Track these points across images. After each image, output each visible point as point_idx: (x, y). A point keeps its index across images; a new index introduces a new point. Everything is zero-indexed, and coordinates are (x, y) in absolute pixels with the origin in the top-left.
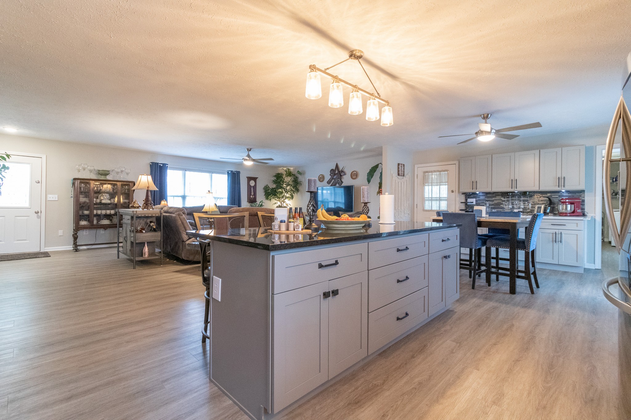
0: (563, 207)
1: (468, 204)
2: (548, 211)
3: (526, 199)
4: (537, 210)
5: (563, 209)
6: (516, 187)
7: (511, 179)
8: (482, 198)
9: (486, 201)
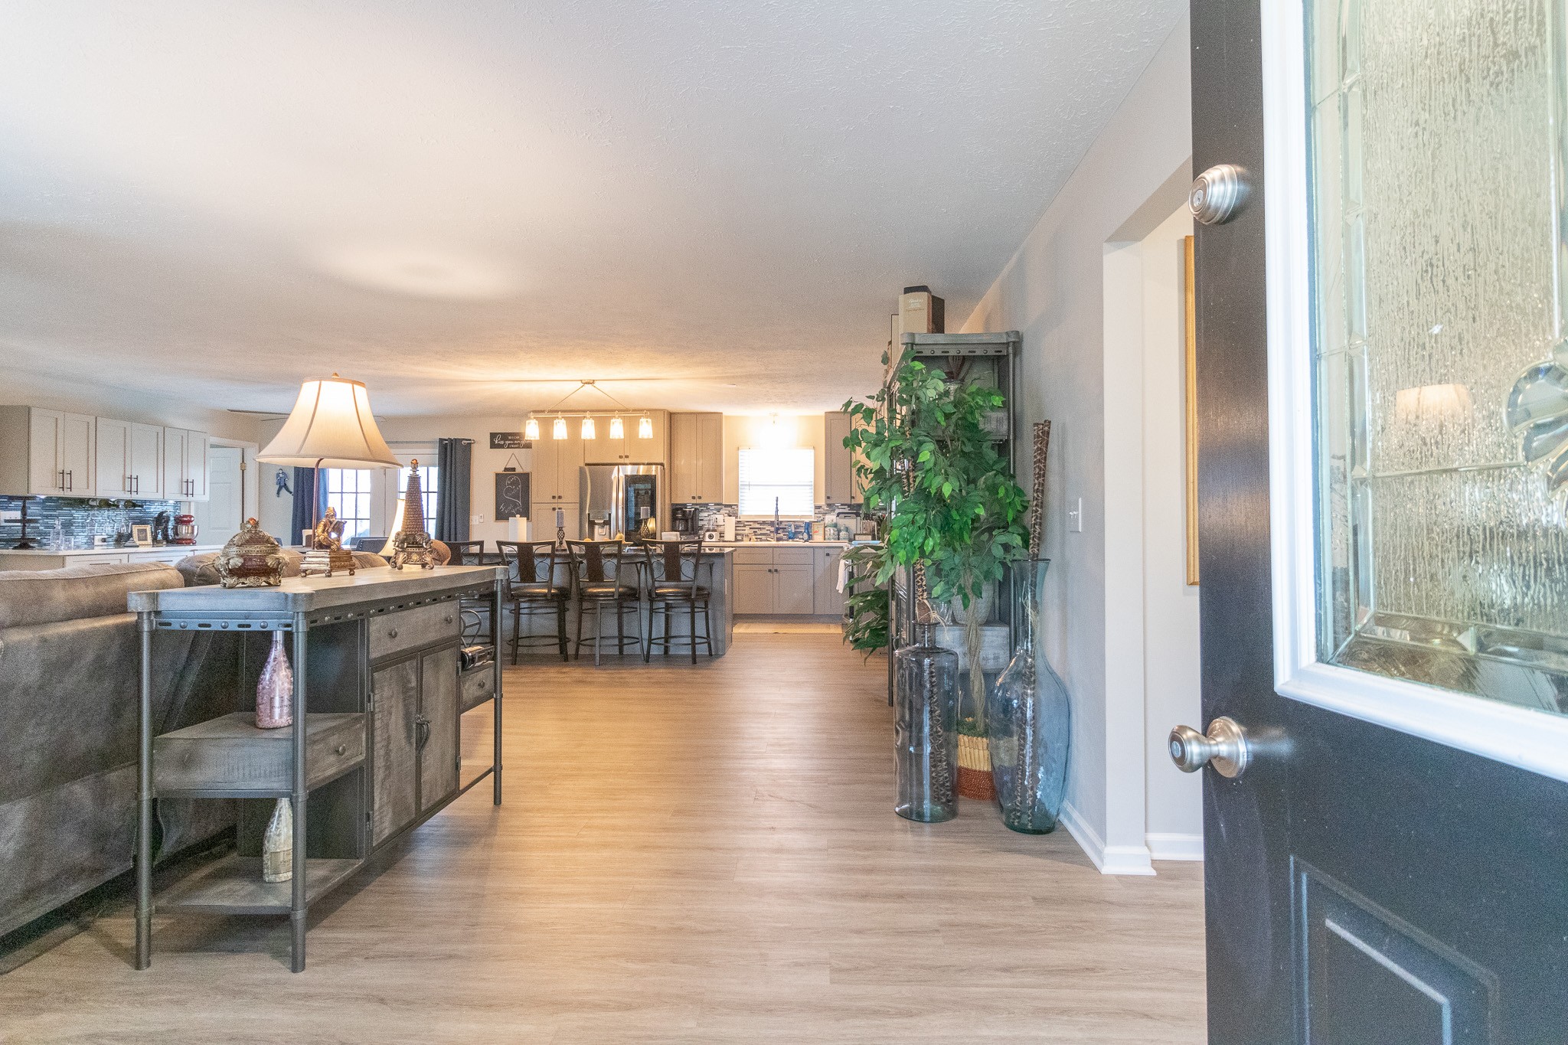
0: (188, 528)
4: (139, 537)
5: (187, 533)
6: (137, 492)
7: (128, 475)
8: (34, 509)
9: (43, 516)
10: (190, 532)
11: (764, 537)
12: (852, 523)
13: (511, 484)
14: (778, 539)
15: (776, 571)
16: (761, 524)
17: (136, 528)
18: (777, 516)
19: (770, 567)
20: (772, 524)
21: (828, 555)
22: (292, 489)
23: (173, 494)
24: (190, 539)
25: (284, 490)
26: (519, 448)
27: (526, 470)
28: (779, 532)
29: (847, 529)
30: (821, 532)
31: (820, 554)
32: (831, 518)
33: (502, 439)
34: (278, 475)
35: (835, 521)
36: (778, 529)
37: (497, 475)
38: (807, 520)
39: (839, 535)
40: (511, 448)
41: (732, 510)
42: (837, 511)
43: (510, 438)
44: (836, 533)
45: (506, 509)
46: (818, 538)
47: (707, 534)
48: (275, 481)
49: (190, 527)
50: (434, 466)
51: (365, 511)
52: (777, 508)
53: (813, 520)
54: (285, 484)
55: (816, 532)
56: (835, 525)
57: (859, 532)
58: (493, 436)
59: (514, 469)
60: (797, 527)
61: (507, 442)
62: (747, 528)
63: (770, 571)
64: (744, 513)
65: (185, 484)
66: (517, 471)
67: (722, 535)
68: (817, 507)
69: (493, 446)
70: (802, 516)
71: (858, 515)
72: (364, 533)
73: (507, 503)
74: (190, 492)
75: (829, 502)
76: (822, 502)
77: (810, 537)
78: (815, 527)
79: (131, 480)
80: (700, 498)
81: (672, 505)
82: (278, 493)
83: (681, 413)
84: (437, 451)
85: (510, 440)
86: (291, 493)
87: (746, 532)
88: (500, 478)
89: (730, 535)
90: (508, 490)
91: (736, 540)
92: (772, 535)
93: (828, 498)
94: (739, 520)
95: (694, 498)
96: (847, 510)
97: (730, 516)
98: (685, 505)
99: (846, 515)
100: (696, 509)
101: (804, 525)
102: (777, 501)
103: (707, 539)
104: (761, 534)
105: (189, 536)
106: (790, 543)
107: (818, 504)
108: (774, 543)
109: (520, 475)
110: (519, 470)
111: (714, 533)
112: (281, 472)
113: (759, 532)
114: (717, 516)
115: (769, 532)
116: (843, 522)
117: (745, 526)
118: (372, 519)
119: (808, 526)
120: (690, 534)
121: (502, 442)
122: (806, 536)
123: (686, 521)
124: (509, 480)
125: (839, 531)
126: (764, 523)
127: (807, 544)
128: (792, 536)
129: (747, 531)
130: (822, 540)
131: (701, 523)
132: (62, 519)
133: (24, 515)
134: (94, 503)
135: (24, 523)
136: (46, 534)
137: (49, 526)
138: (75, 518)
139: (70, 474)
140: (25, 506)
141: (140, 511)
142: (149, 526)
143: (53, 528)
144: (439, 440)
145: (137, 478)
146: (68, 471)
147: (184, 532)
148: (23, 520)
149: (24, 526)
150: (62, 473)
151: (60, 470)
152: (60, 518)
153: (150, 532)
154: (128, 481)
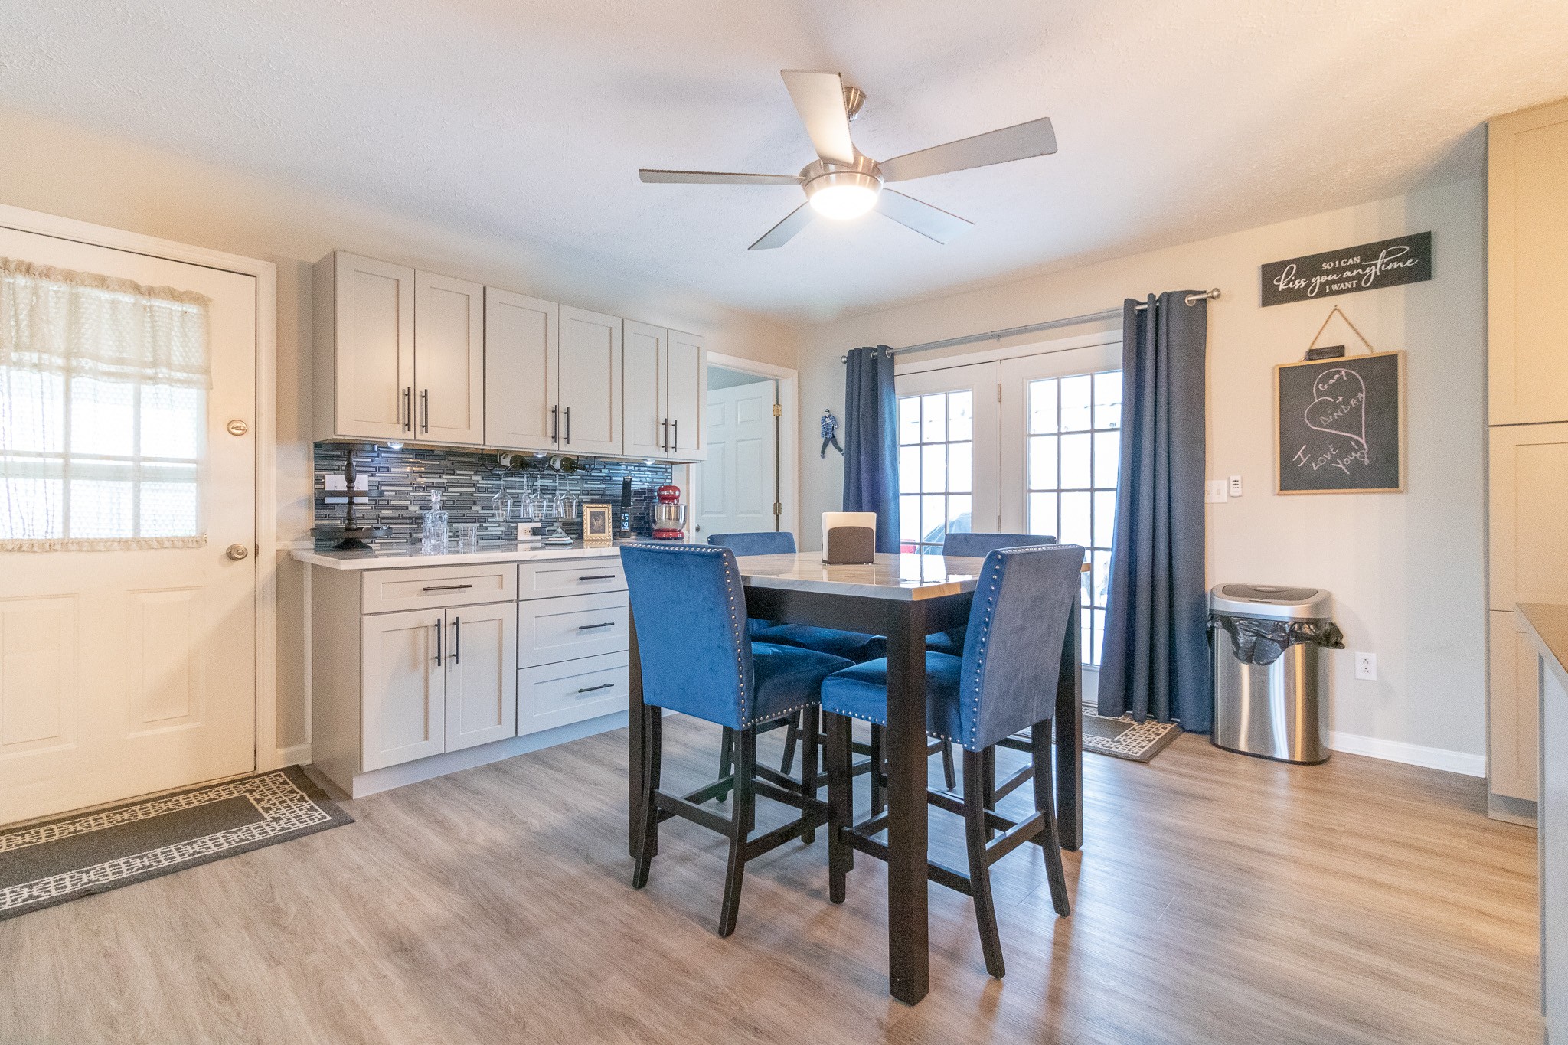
0: (670, 510)
1: (328, 500)
2: (626, 527)
3: (548, 483)
4: (592, 526)
5: (669, 519)
6: (568, 439)
7: (551, 406)
8: (397, 472)
9: (417, 487)
10: (673, 516)
13: (1333, 391)
17: (589, 510)
22: (842, 443)
23: (642, 446)
24: (674, 531)
25: (831, 446)
26: (1359, 288)
27: (1381, 349)
33: (1298, 276)
34: (824, 419)
37: (1285, 373)
40: (1333, 293)
43: (1325, 266)
45: (1314, 459)
48: (820, 430)
49: (673, 509)
50: (1108, 369)
51: (962, 478)
54: (834, 437)
58: (1270, 272)
59: (1340, 350)
61: (1317, 281)
65: (662, 428)
66: (1351, 354)
69: (1271, 296)
72: (959, 522)
73: (1316, 444)
74: (671, 443)
79: (558, 417)
82: (823, 452)
84: (1119, 334)
85: (1327, 272)
86: (840, 450)
88: (1292, 382)
90: (1318, 411)
105: (671, 525)
109: (1362, 364)
110: (1355, 351)
112: (827, 414)
118: (978, 493)
121: (1302, 283)
124: (1324, 381)
132: (454, 492)
133: (350, 480)
134: (506, 462)
135: (351, 498)
136: (418, 519)
137: (426, 505)
138: (479, 490)
139: (425, 397)
140: (349, 464)
141: (603, 480)
142: (609, 505)
143: (430, 509)
144: (1123, 304)
145: (567, 413)
146: (420, 389)
147: (664, 516)
148: (351, 493)
149: (351, 503)
150: (408, 395)
151: (404, 386)
152: (450, 489)
153: (610, 516)
154: (550, 416)
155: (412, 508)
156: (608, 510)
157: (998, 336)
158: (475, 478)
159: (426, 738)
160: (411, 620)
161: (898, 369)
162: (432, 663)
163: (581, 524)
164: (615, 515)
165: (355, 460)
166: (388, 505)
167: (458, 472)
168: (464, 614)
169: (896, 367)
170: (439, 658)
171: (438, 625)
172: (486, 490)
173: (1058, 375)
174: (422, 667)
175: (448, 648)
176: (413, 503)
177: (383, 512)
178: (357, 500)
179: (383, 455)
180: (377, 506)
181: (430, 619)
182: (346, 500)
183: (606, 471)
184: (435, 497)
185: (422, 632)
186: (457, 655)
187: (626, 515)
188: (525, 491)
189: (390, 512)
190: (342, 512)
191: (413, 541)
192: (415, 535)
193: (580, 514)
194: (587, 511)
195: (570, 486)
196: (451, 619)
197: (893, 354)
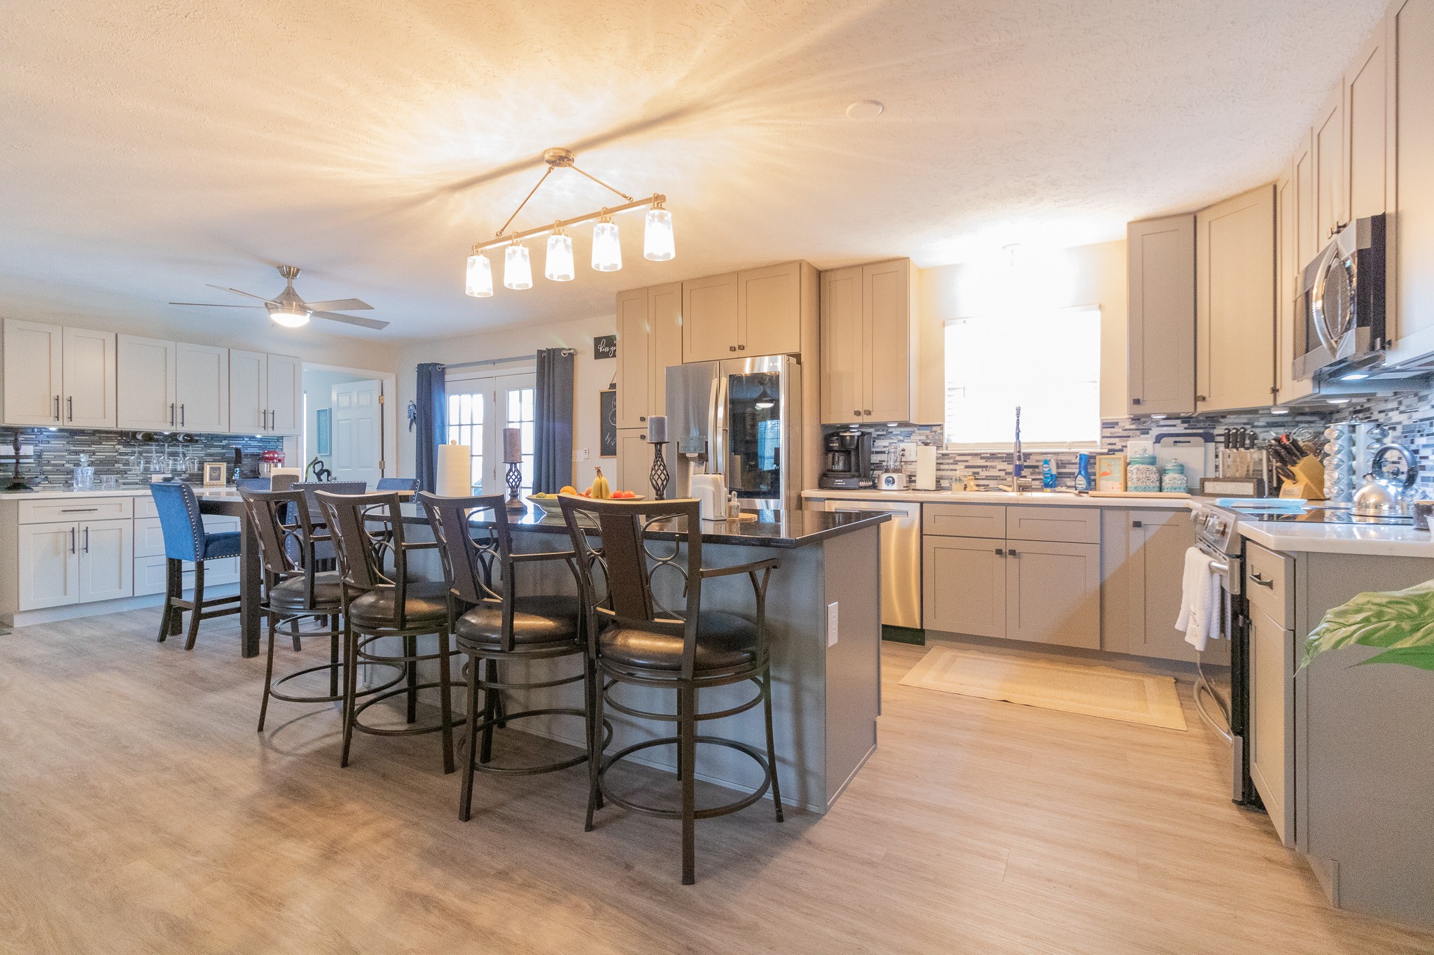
0: (271, 466)
2: (236, 477)
3: (174, 449)
4: (211, 475)
6: (183, 423)
7: (169, 404)
8: (56, 444)
9: (70, 452)
11: (992, 484)
12: (1196, 456)
14: (1023, 488)
15: (1013, 553)
16: (987, 459)
17: (209, 466)
18: (1018, 443)
19: (1001, 545)
20: (1008, 458)
21: (1137, 524)
23: (248, 427)
25: (414, 424)
28: (1023, 473)
29: (1182, 469)
30: (1118, 473)
31: (1116, 523)
32: (1140, 446)
33: (606, 346)
34: (409, 407)
35: (1150, 452)
36: (1018, 471)
37: (602, 394)
38: (1085, 451)
39: (1161, 481)
41: (932, 432)
42: (1155, 431)
44: (1155, 477)
45: (612, 439)
46: (1110, 489)
47: (884, 476)
48: (407, 414)
49: (273, 465)
51: (479, 446)
52: (1018, 428)
53: (1099, 450)
54: (415, 418)
55: (1105, 474)
56: (1153, 461)
57: (1211, 474)
58: (597, 341)
60: (1060, 465)
61: (612, 349)
62: (961, 466)
63: (999, 552)
64: (954, 440)
65: (264, 415)
67: (911, 479)
68: (1106, 425)
69: (598, 354)
70: (1073, 444)
71: (1208, 438)
73: (613, 432)
74: (270, 425)
75: (1140, 410)
76: (1122, 413)
77: (1092, 483)
78: (1102, 465)
79: (176, 410)
80: (869, 413)
81: (825, 427)
82: (410, 428)
83: (838, 269)
84: (535, 368)
87: (958, 473)
88: (604, 399)
89: (926, 479)
91: (939, 488)
92: (1009, 479)
93: (1137, 402)
94: (944, 452)
95: (858, 413)
96: (1180, 428)
97: (926, 444)
98: (846, 428)
99: (1178, 439)
100: (863, 434)
101: (1077, 460)
102: (1018, 415)
103: (884, 486)
104: (988, 478)
106: (1046, 496)
107: (1111, 418)
108: (1012, 495)
111: (895, 476)
112: (411, 404)
113: (983, 473)
114: (902, 445)
115: (1002, 474)
116: (1169, 454)
117: (956, 463)
118: (486, 455)
119: (1088, 462)
120: (853, 477)
121: (607, 349)
122: (1081, 482)
123: (847, 453)
125: (1162, 472)
126: (993, 457)
127: (1086, 499)
128: (1052, 482)
129: (960, 470)
130: (1121, 492)
131: (875, 459)
132: (100, 456)
133: (17, 449)
134: (139, 437)
135: (17, 460)
136: (71, 472)
137: (78, 464)
138: (121, 454)
139: (70, 401)
140: (16, 440)
141: (223, 447)
142: (225, 464)
143: (80, 465)
144: (536, 353)
145: (183, 408)
146: (66, 396)
147: (265, 470)
148: (17, 456)
149: (18, 463)
150: (58, 400)
151: (54, 395)
152: (97, 454)
153: (225, 470)
154: (169, 410)
155: (67, 465)
156: (224, 466)
157: (494, 362)
158: (117, 447)
159: (65, 594)
160: (55, 528)
161: (447, 378)
162: (69, 553)
163: (202, 475)
164: (228, 469)
165: (21, 438)
166: (48, 463)
167: (104, 443)
168: (91, 525)
169: (446, 377)
170: (73, 550)
171: (73, 531)
172: (126, 454)
173: (520, 389)
174: (62, 555)
175: (80, 543)
176: (68, 462)
177: (44, 468)
178: (21, 461)
179: (45, 433)
180: (39, 464)
181: (68, 527)
182: (14, 461)
183: (227, 442)
184: (84, 458)
185: (62, 535)
186: (87, 549)
187: (238, 469)
188: (154, 455)
189: (51, 468)
190: (12, 468)
191: (68, 485)
192: (70, 482)
193: (201, 469)
194: (207, 467)
195: (195, 452)
196: (83, 527)
197: (444, 369)
